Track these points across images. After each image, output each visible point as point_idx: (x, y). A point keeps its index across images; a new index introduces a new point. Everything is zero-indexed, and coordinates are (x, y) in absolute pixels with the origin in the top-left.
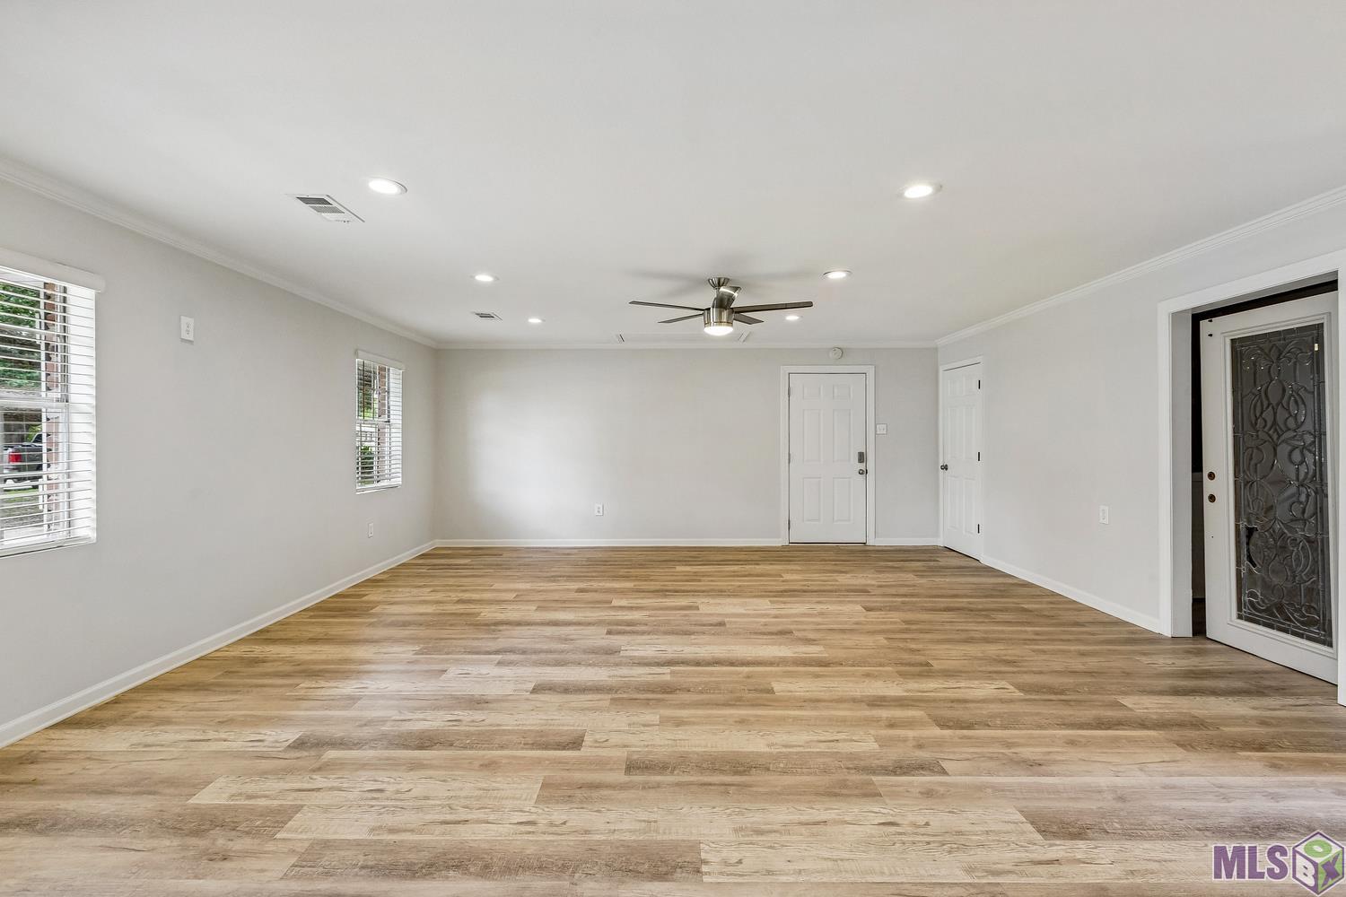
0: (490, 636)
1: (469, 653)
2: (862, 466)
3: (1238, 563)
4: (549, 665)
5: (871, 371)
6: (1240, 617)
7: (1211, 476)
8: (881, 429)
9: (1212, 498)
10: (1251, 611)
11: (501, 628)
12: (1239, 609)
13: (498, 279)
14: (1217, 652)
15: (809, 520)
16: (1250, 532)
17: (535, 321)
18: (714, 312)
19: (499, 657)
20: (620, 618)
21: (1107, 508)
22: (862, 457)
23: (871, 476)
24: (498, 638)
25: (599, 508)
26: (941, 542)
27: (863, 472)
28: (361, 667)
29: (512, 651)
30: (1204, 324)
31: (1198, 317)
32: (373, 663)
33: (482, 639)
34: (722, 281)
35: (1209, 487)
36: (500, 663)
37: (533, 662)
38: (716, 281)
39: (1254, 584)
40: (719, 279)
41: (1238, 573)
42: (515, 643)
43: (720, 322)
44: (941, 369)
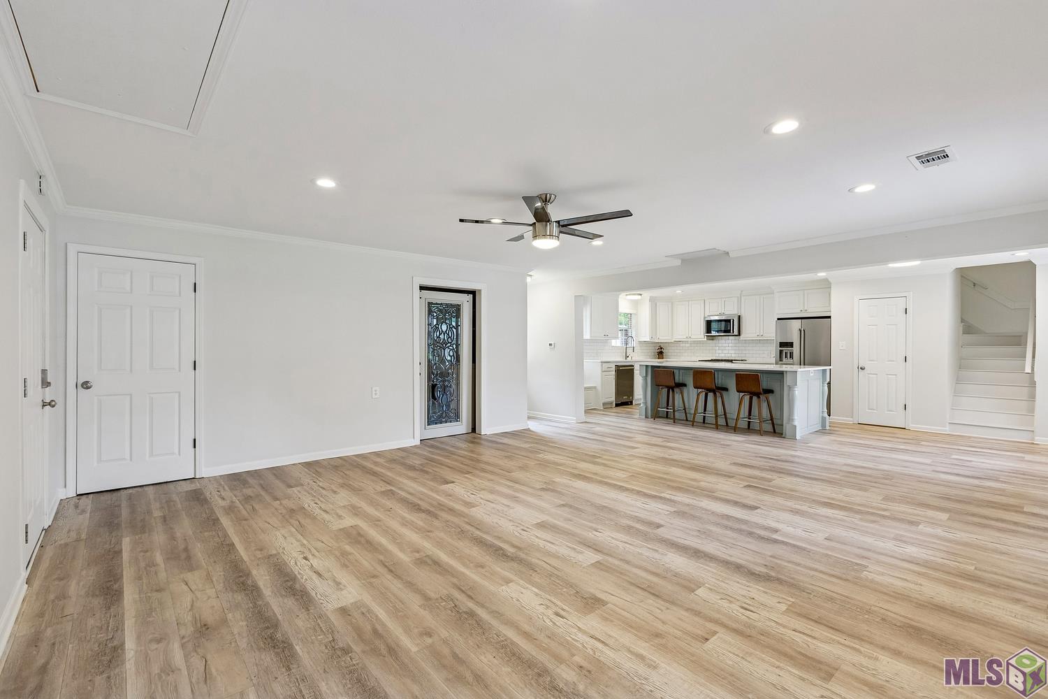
0: (779, 562)
1: (804, 549)
3: (428, 401)
4: (737, 519)
6: (429, 424)
7: (420, 363)
9: (420, 374)
11: (763, 570)
12: (428, 421)
16: (434, 386)
19: (775, 536)
24: (771, 556)
29: (761, 538)
33: (789, 562)
36: (776, 531)
37: (747, 524)
39: (435, 408)
41: (428, 405)
42: (754, 545)
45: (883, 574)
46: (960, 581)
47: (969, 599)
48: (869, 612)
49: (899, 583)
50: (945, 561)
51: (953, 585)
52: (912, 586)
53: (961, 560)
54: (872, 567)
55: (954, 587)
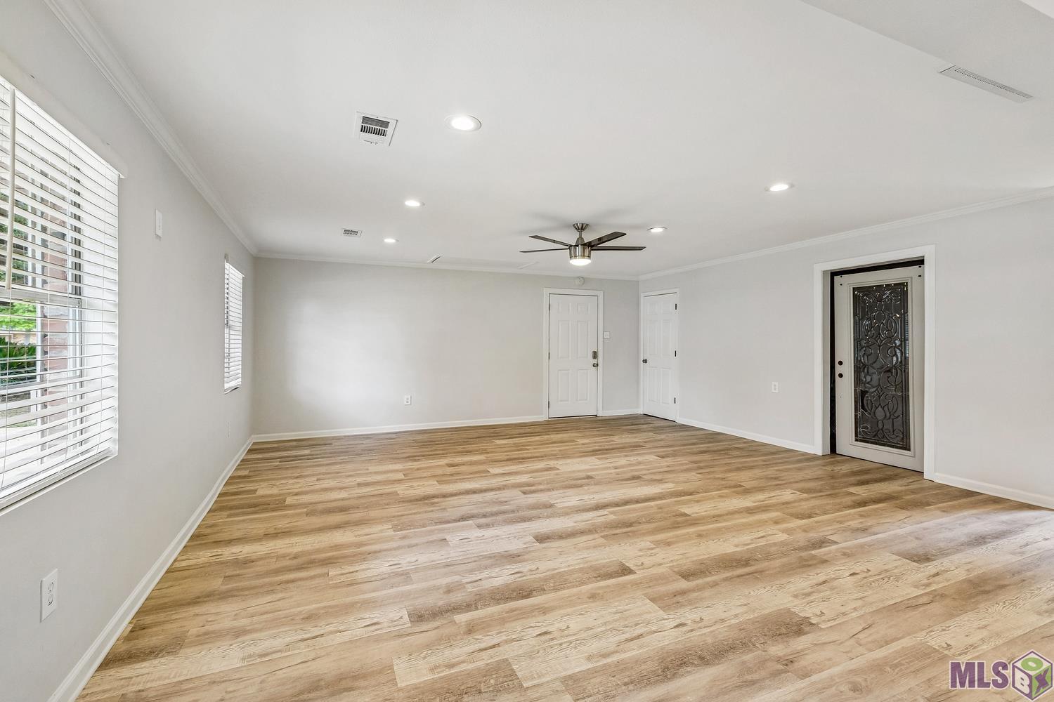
0: (436, 508)
2: (595, 361)
3: (856, 410)
5: (600, 294)
6: (856, 440)
7: (841, 363)
8: (607, 335)
9: (841, 376)
10: (862, 436)
12: (856, 436)
13: (424, 204)
14: (843, 462)
15: (561, 401)
16: (863, 393)
17: (390, 241)
18: (579, 249)
20: (514, 481)
21: (777, 384)
22: (595, 355)
23: (600, 367)
24: (445, 509)
25: (408, 399)
26: (640, 411)
27: (596, 365)
28: (360, 549)
30: (837, 278)
31: (834, 274)
32: (366, 545)
34: (584, 226)
35: (838, 370)
38: (580, 226)
39: (867, 421)
40: (583, 224)
41: (856, 416)
43: (584, 256)
44: (642, 295)
45: (381, 531)
46: (334, 553)
47: (325, 541)
48: (367, 507)
49: (367, 530)
50: (352, 569)
51: (338, 547)
52: (359, 533)
53: (343, 579)
54: (391, 533)
55: (336, 546)
